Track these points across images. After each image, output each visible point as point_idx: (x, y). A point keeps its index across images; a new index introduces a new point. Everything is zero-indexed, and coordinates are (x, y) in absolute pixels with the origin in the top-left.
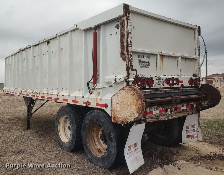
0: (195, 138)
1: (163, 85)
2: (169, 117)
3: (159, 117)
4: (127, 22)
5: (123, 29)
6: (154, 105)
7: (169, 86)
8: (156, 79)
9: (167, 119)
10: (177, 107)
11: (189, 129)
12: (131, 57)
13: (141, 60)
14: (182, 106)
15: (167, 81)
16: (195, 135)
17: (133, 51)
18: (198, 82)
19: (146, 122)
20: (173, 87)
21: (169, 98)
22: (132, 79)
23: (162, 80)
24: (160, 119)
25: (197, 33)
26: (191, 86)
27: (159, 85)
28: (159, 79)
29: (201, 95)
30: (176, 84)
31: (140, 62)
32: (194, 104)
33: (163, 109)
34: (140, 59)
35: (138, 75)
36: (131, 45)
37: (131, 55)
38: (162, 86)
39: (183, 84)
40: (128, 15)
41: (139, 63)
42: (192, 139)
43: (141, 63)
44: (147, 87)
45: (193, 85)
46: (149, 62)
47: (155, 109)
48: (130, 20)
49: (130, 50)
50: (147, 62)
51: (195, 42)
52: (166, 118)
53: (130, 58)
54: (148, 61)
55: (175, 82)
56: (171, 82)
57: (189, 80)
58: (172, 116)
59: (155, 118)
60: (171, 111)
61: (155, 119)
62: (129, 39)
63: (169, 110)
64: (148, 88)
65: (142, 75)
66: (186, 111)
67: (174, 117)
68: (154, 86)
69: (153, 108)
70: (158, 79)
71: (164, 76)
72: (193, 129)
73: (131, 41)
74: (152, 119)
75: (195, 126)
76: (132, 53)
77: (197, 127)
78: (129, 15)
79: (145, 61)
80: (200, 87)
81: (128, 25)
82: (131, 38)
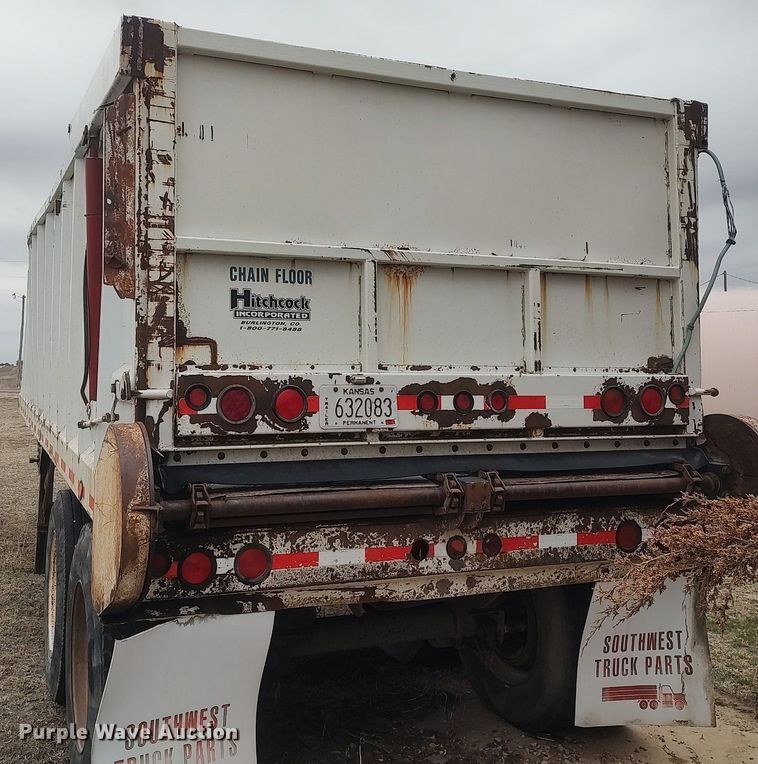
0: (667, 703)
1: (384, 418)
2: (445, 584)
3: (369, 584)
4: (148, 104)
5: (124, 141)
6: (330, 523)
7: (434, 426)
8: (336, 390)
9: (433, 594)
10: (502, 532)
11: (629, 654)
12: (162, 278)
13: (247, 292)
14: (544, 531)
15: (420, 397)
16: (666, 690)
17: (179, 246)
18: (669, 405)
19: (273, 604)
20: (464, 427)
21: (426, 489)
22: (160, 386)
23: (378, 394)
24: (379, 593)
25: (679, 139)
26: (608, 423)
27: (353, 419)
28: (357, 387)
29: (681, 475)
30: (486, 414)
31: (241, 303)
32: (639, 520)
33: (395, 543)
34: (241, 286)
35: (225, 367)
36: (164, 217)
37: (162, 268)
38: (379, 423)
39: (541, 411)
40: (150, 71)
41: (234, 304)
42: (643, 706)
43: (247, 304)
44: (263, 428)
45: (630, 421)
46: (305, 303)
47: (331, 541)
48: (163, 94)
49: (156, 245)
50: (290, 303)
51: (668, 186)
52: (428, 589)
53: (157, 282)
54: (295, 296)
55: (479, 403)
56: (447, 403)
57: (595, 389)
58: (471, 582)
59: (345, 590)
60: (456, 553)
61: (347, 595)
62: (156, 191)
63: (440, 550)
64: (270, 431)
65: (253, 367)
66: (574, 556)
67: (488, 584)
68: (315, 424)
69: (315, 535)
70: (350, 386)
71: (414, 368)
72: (653, 654)
73: (165, 199)
74: (320, 594)
75: (674, 639)
76: (170, 260)
77: (686, 646)
78: (160, 68)
79: (277, 297)
80: (690, 431)
81: (148, 120)
82: (171, 182)
